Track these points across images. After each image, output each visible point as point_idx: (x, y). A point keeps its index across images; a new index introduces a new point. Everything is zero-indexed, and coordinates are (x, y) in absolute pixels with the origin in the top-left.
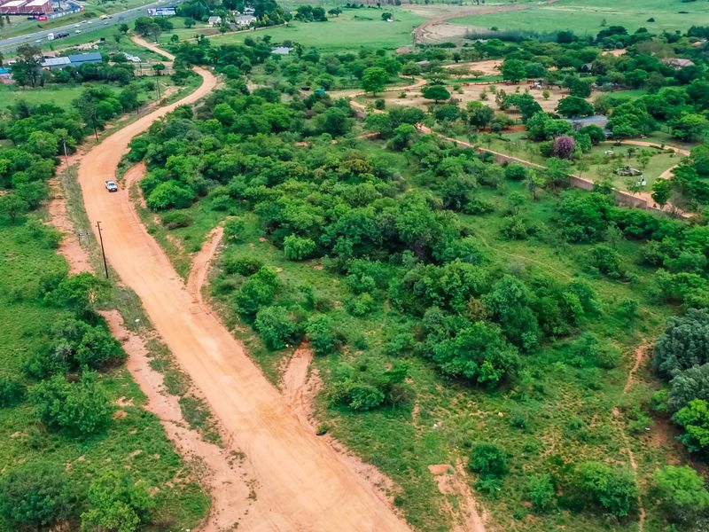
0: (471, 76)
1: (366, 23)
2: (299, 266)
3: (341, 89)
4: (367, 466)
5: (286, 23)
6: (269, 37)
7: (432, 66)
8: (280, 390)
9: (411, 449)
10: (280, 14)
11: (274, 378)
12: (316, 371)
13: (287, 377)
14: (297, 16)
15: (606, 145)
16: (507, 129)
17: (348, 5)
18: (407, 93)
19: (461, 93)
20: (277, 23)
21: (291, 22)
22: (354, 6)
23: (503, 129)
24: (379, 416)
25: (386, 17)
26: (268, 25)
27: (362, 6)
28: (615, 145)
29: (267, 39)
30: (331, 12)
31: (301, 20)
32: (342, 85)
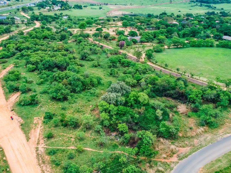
0: (114, 25)
1: (94, 10)
2: (30, 73)
3: (74, 28)
4: (19, 117)
5: (69, 9)
6: (62, 13)
7: (104, 22)
8: (7, 101)
9: (32, 114)
10: (68, 6)
11: (7, 99)
12: (19, 97)
13: (10, 99)
14: (73, 7)
15: (137, 44)
16: (114, 40)
17: (91, 4)
18: (92, 30)
19: (108, 30)
20: (66, 9)
21: (71, 9)
22: (93, 5)
23: (113, 40)
24: (28, 107)
25: (100, 8)
26: (64, 10)
27: (95, 5)
28: (141, 44)
29: (61, 14)
30: (84, 6)
31: (74, 8)
32: (75, 27)
